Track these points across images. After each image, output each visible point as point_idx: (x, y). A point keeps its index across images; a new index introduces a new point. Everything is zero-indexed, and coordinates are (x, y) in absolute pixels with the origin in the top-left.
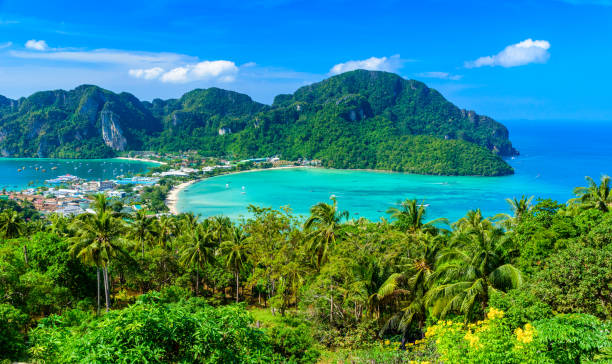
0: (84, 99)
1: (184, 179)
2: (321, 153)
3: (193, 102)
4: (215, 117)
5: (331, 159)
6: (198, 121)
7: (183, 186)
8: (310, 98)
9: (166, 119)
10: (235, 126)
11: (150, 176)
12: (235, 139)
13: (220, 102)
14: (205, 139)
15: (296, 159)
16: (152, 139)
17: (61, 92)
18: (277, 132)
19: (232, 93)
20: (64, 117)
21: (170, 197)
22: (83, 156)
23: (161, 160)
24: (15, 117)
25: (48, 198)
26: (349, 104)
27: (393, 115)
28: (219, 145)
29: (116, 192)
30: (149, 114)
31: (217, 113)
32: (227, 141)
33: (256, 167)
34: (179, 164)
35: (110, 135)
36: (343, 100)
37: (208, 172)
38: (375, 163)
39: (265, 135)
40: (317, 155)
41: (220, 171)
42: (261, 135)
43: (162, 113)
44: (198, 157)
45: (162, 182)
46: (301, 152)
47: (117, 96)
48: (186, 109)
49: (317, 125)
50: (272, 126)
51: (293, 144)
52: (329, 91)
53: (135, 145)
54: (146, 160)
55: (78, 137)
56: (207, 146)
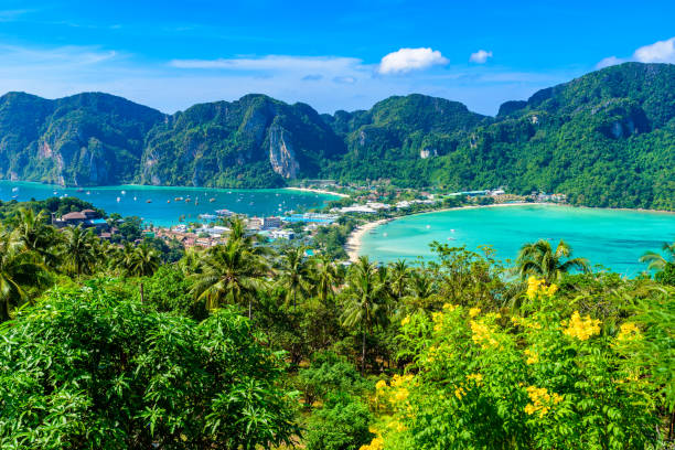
0: (248, 113)
1: (371, 218)
2: (567, 183)
3: (387, 113)
4: (416, 134)
5: (583, 193)
6: (392, 139)
7: (369, 226)
8: (553, 105)
9: (351, 137)
10: (442, 145)
11: (328, 213)
12: (442, 164)
13: (424, 113)
14: (402, 163)
15: (529, 193)
16: (331, 164)
17: (223, 104)
18: (503, 154)
19: (441, 101)
20: (225, 135)
21: (351, 241)
22: (246, 185)
23: (342, 191)
24: (168, 137)
25: (201, 237)
26: (612, 114)
28: (420, 171)
29: (283, 232)
30: (330, 131)
31: (418, 128)
32: (432, 166)
33: (471, 203)
34: (365, 198)
36: (603, 108)
37: (403, 209)
38: (651, 199)
39: (485, 159)
40: (561, 186)
41: (420, 208)
42: (479, 158)
43: (346, 130)
44: (391, 187)
45: (342, 221)
46: (538, 182)
47: (291, 108)
48: (378, 123)
49: (561, 144)
50: (495, 146)
51: (525, 170)
52: (581, 94)
53: (310, 171)
54: (323, 192)
55: (240, 161)
56: (405, 173)
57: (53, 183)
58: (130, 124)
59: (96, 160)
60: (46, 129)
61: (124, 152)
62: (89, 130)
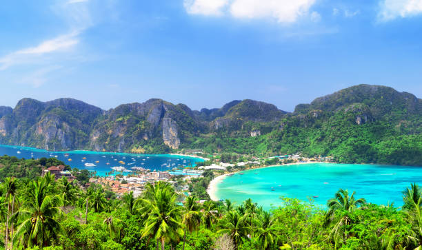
0: (151, 110)
1: (222, 172)
4: (248, 122)
6: (235, 125)
7: (220, 177)
8: (325, 106)
9: (211, 124)
10: (263, 129)
12: (263, 140)
13: (253, 111)
14: (240, 140)
15: (312, 156)
16: (199, 140)
17: (136, 104)
19: (262, 103)
20: (137, 122)
21: (210, 186)
23: (205, 156)
25: (122, 183)
26: (356, 111)
28: (251, 144)
31: (249, 119)
32: (257, 141)
33: (281, 163)
34: (219, 160)
35: (168, 136)
36: (350, 109)
37: (241, 167)
39: (288, 136)
40: (330, 152)
41: (251, 166)
42: (284, 136)
43: (208, 120)
44: (234, 154)
45: (205, 174)
46: (317, 150)
47: (176, 106)
48: (226, 116)
50: (292, 128)
52: (339, 101)
54: (194, 156)
55: (146, 138)
56: (242, 146)
57: (42, 148)
58: (84, 115)
59: (66, 136)
60: (41, 118)
61: (80, 132)
62: (62, 119)
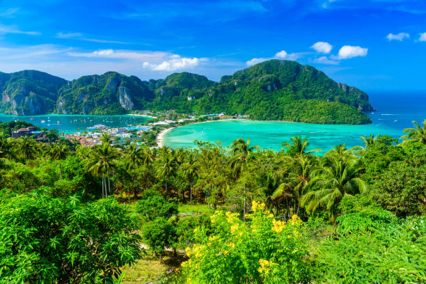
0: (109, 80)
1: (167, 127)
2: (249, 111)
3: (172, 81)
4: (186, 90)
5: (256, 114)
6: (175, 92)
7: (166, 131)
8: (244, 77)
9: (157, 91)
10: (197, 95)
11: (147, 125)
12: (197, 103)
13: (188, 81)
14: (180, 103)
15: (234, 115)
16: (148, 103)
17: (96, 76)
18: (223, 98)
19: (196, 75)
20: (98, 90)
21: (158, 138)
22: (108, 113)
23: (154, 115)
24: (70, 91)
25: (88, 138)
26: (267, 81)
27: (294, 87)
28: (188, 106)
29: (127, 134)
30: (147, 89)
31: (186, 87)
32: (193, 104)
33: (210, 119)
34: (164, 118)
35: (124, 101)
36: (263, 79)
37: (181, 123)
38: (283, 117)
39: (215, 100)
40: (247, 112)
41: (187, 122)
42: (213, 100)
43: (154, 88)
44: (175, 113)
45: (154, 129)
46: (238, 110)
47: (129, 78)
48: (169, 85)
49: (247, 94)
50: (219, 95)
51: (232, 105)
52: (254, 73)
53: (138, 107)
54: (145, 116)
55: (105, 102)
56: (181, 107)
57: (11, 114)
58: (50, 85)
59: (34, 103)
60: (6, 88)
61: (48, 99)
62: (29, 89)
